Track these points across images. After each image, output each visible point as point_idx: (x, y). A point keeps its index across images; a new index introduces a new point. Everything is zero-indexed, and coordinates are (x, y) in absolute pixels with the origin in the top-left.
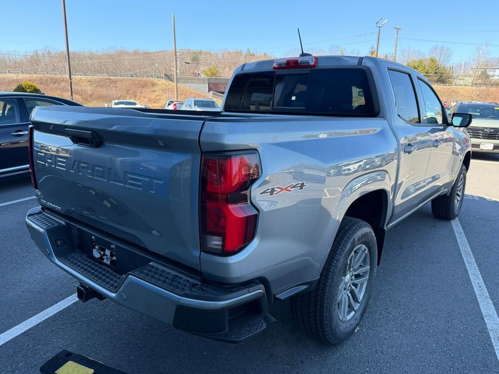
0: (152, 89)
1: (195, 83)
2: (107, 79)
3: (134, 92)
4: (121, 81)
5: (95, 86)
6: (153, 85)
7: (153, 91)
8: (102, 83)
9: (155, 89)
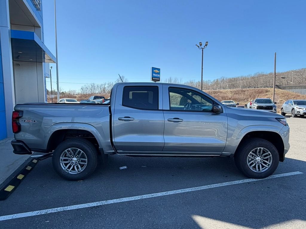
0: (265, 94)
1: (297, 89)
2: (240, 90)
3: (254, 96)
4: (248, 91)
5: (233, 94)
6: (267, 91)
7: (266, 95)
8: (237, 92)
9: (267, 94)
